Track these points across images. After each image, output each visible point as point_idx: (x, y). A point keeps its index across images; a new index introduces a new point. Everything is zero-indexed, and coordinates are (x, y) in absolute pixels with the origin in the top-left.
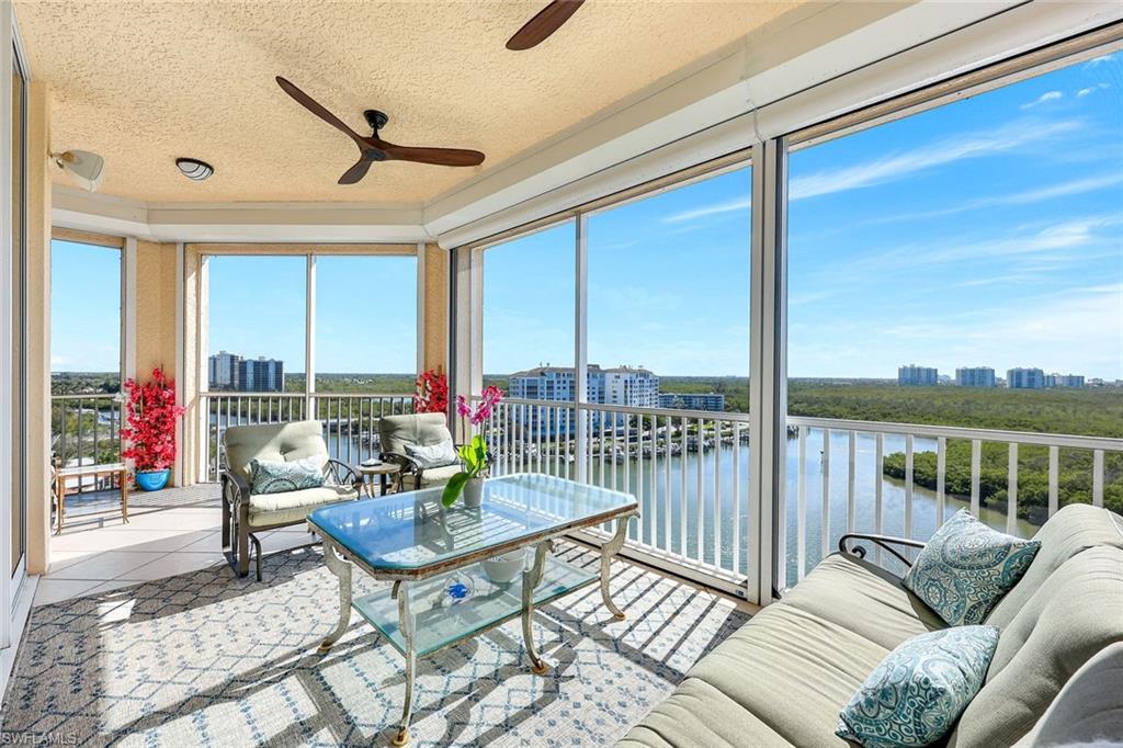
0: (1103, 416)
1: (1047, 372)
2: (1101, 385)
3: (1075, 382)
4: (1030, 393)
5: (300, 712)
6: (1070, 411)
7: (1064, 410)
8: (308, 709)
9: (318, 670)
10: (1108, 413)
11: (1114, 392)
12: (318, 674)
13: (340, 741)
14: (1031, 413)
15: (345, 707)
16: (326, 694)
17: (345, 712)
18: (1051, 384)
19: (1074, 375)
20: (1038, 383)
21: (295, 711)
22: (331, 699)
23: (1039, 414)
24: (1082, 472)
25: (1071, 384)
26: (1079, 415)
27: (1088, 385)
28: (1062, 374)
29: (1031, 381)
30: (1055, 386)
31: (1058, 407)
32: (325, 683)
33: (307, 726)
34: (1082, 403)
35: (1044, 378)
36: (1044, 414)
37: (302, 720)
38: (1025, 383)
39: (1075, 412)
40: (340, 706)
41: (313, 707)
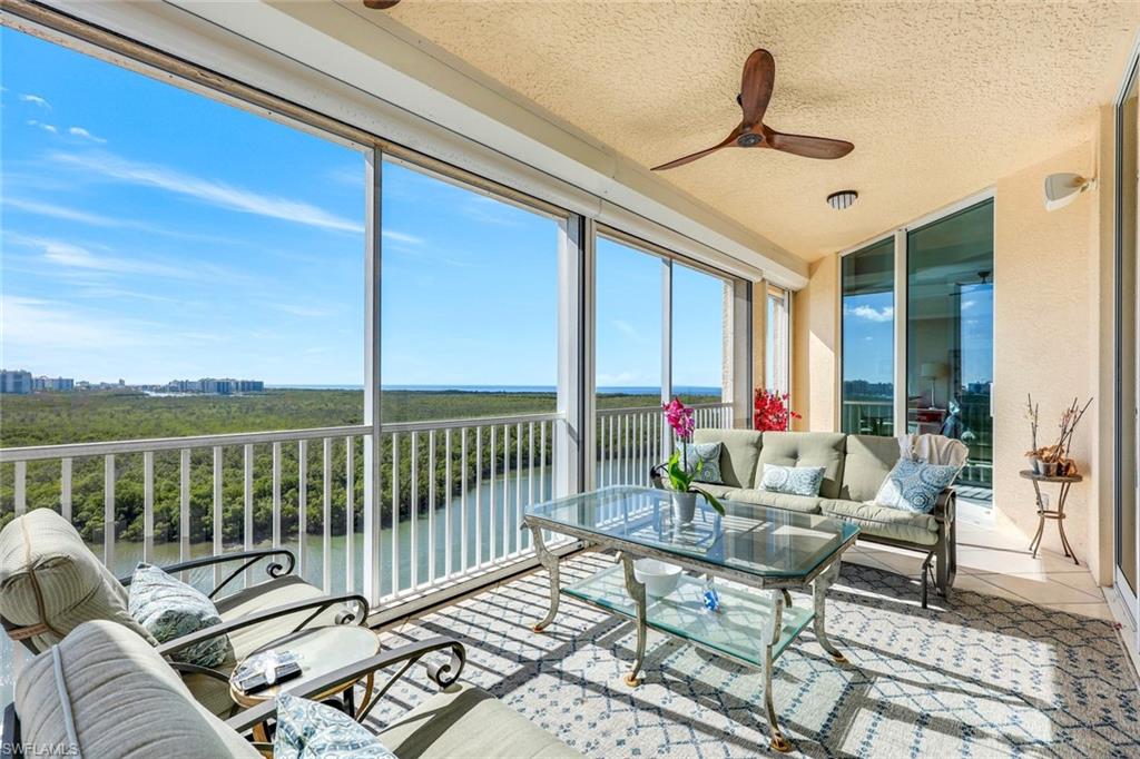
0: (96, 417)
1: (35, 376)
2: (88, 387)
3: (64, 384)
4: (18, 398)
5: (873, 720)
6: (64, 415)
7: (59, 415)
8: (865, 718)
9: (818, 734)
10: (99, 414)
11: (101, 394)
12: (823, 732)
13: (869, 686)
14: (23, 420)
15: (840, 694)
16: (839, 713)
17: (844, 693)
18: (40, 388)
19: (64, 377)
20: (26, 388)
21: (874, 725)
22: (841, 708)
23: (32, 420)
24: (93, 474)
25: (61, 387)
26: (74, 418)
27: (76, 389)
28: (50, 377)
29: (18, 385)
30: (44, 390)
31: (51, 412)
32: (829, 720)
33: (878, 709)
34: (75, 407)
35: (32, 381)
36: (38, 420)
37: (877, 715)
38: (10, 388)
39: (69, 415)
40: (841, 699)
41: (860, 715)
